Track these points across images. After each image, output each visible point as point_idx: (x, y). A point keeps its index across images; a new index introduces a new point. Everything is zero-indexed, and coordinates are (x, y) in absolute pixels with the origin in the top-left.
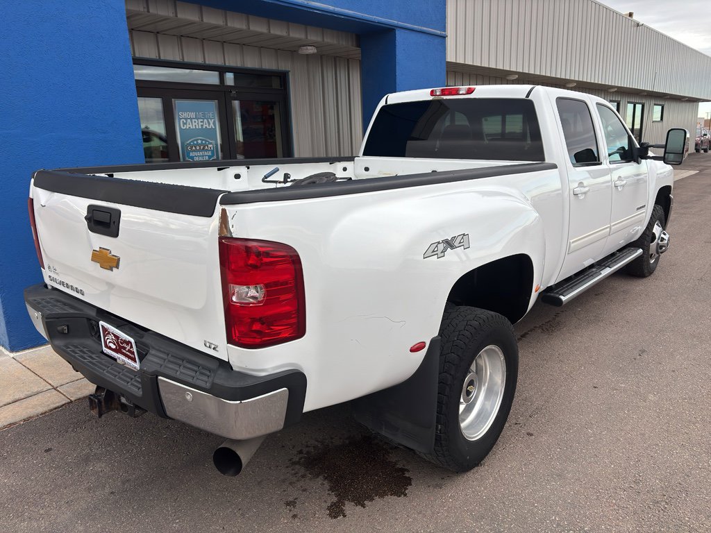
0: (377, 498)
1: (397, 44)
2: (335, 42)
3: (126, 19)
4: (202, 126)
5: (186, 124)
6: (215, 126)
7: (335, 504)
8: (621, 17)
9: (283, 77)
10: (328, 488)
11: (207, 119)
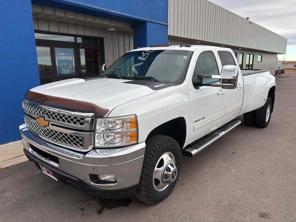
0: (117, 207)
1: (147, 28)
2: (122, 26)
3: (32, 15)
4: (67, 59)
5: (60, 58)
6: (73, 59)
7: (100, 209)
8: (244, 19)
9: (102, 40)
10: (99, 203)
11: (69, 56)
